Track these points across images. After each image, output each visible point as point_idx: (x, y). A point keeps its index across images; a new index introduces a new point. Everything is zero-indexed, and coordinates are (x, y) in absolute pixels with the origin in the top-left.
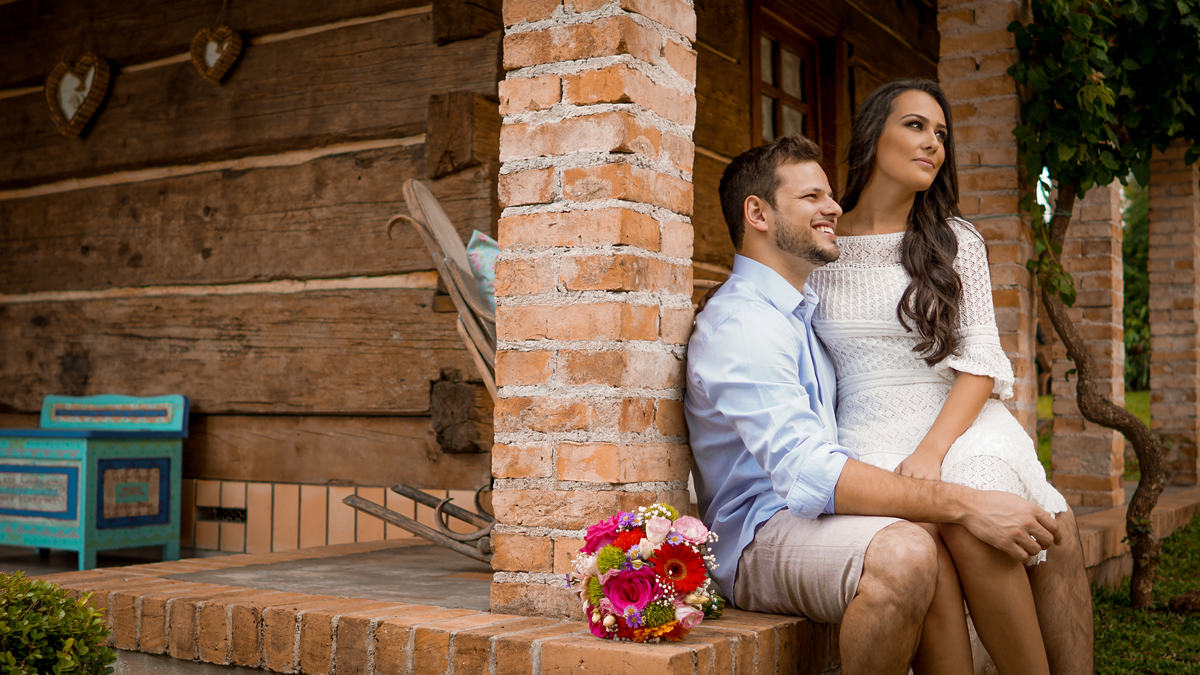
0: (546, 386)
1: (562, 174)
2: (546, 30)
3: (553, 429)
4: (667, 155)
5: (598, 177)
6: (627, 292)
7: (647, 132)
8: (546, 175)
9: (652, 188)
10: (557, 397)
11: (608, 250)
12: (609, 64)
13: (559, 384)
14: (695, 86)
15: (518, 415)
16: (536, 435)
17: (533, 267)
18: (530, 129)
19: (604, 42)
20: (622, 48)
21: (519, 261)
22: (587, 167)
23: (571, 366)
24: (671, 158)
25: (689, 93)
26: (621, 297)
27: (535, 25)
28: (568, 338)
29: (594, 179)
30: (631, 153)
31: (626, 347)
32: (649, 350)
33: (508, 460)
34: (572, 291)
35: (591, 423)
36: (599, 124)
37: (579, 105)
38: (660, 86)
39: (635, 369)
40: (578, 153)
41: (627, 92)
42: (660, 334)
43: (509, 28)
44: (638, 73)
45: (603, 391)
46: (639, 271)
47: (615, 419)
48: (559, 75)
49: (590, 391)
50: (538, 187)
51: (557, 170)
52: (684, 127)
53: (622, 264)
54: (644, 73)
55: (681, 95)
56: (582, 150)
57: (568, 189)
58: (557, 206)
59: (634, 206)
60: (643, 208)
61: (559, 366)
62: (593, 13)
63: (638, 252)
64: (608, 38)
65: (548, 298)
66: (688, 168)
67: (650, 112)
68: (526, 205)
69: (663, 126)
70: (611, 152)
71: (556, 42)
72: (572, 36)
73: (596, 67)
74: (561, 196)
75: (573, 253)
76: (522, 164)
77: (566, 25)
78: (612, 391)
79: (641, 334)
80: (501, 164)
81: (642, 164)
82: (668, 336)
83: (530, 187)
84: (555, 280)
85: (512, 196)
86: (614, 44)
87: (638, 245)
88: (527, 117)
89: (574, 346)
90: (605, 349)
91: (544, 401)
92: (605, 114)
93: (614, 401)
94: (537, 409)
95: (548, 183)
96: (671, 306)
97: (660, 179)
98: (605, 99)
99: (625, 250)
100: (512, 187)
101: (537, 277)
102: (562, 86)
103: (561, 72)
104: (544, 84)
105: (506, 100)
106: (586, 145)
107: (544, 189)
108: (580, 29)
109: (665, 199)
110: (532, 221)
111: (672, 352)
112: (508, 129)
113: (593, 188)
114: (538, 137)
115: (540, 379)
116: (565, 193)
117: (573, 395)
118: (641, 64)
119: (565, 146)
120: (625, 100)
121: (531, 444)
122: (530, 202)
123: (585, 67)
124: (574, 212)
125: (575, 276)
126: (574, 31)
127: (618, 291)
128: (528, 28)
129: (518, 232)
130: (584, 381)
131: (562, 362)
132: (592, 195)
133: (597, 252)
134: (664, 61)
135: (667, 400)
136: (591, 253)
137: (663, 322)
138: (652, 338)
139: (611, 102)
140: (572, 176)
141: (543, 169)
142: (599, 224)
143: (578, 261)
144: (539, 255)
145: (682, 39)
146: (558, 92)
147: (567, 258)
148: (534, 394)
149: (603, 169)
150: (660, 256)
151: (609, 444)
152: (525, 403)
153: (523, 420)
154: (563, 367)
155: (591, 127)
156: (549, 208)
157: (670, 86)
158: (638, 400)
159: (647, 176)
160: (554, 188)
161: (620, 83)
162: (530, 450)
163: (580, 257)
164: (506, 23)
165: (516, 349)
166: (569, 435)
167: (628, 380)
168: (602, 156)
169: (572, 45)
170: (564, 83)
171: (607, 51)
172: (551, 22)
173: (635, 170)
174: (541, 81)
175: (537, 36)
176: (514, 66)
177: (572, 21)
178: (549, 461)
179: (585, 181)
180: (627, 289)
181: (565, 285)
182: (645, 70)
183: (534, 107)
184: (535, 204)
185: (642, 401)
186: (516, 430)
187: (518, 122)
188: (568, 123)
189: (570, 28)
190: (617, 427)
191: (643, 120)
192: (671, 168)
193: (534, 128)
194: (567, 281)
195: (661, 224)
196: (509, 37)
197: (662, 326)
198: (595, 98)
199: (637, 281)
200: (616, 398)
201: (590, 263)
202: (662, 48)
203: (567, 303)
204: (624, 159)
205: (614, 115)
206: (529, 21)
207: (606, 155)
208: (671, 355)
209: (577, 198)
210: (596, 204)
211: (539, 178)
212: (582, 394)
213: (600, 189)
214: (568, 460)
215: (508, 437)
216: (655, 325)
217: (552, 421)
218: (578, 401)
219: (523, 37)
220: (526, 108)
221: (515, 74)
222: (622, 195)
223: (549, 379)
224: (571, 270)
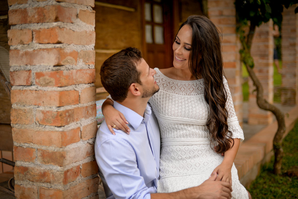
0: (34, 163)
1: (35, 74)
2: (25, 9)
3: (37, 181)
4: (81, 60)
5: (49, 76)
6: (64, 126)
7: (71, 54)
8: (28, 74)
9: (74, 78)
10: (38, 168)
11: (54, 109)
12: (51, 26)
13: (39, 163)
14: (94, 26)
15: (23, 174)
16: (31, 183)
17: (25, 113)
18: (21, 52)
19: (49, 16)
20: (57, 20)
21: (20, 110)
22: (44, 72)
23: (43, 156)
24: (84, 61)
25: (91, 30)
26: (61, 129)
27: (21, 6)
28: (41, 144)
29: (47, 77)
30: (62, 65)
31: (65, 150)
32: (77, 146)
33: (21, 192)
34: (41, 125)
35: (52, 181)
36: (48, 53)
37: (40, 44)
38: (77, 31)
39: (69, 157)
40: (40, 65)
41: (59, 39)
42: (81, 138)
43: (11, 6)
44: (65, 29)
45: (56, 168)
46: (69, 116)
47: (61, 180)
48: (32, 29)
49: (51, 167)
50: (25, 78)
51: (33, 72)
52: (90, 46)
53: (61, 115)
54: (68, 28)
55: (88, 32)
56: (42, 64)
57: (37, 80)
58: (33, 87)
59: (66, 88)
60: (70, 88)
61: (38, 155)
62: (44, 3)
63: (68, 108)
64: (51, 15)
65: (32, 126)
66: (93, 62)
67: (72, 45)
68: (21, 86)
69: (78, 48)
70: (54, 66)
71: (29, 14)
72: (36, 12)
73: (46, 27)
74: (35, 83)
75: (41, 108)
76: (18, 68)
77: (33, 7)
78: (59, 168)
79: (72, 141)
80: (10, 67)
81: (69, 69)
82: (85, 137)
83: (22, 78)
84: (35, 119)
85: (15, 81)
86: (53, 18)
87: (69, 104)
88: (19, 47)
89: (44, 148)
90: (56, 150)
91: (33, 169)
92: (51, 49)
93: (60, 172)
94: (31, 172)
95: (29, 77)
96: (86, 124)
97: (78, 73)
98: (50, 42)
99: (62, 109)
100: (15, 77)
101: (27, 117)
102: (33, 35)
103: (32, 28)
104: (26, 33)
105: (10, 39)
106: (44, 62)
107: (28, 80)
108: (39, 10)
109: (81, 80)
110: (24, 93)
111: (88, 143)
112: (12, 52)
113: (47, 82)
114: (24, 57)
115: (31, 160)
116: (36, 82)
117: (44, 168)
118: (66, 25)
119: (35, 61)
120: (59, 43)
121: (29, 186)
122: (22, 84)
123: (42, 27)
124: (40, 92)
125: (42, 119)
126: (37, 10)
127: (60, 127)
128: (18, 7)
129: (19, 97)
130: (48, 163)
131: (39, 154)
132: (47, 84)
133: (50, 109)
134: (78, 20)
135: (87, 163)
136: (48, 109)
137: (82, 132)
138: (77, 141)
139: (54, 44)
140: (39, 75)
141: (27, 71)
142: (50, 97)
143: (43, 112)
144: (27, 108)
145: (87, 7)
146: (31, 37)
147: (39, 110)
148: (29, 166)
149: (51, 73)
150: (80, 105)
151: (60, 190)
152: (25, 169)
153: (25, 176)
154: (40, 156)
155: (45, 54)
156: (31, 88)
157: (82, 30)
158: (72, 169)
159: (72, 73)
160: (32, 79)
161: (56, 35)
162: (29, 189)
163: (44, 111)
164: (9, 4)
165: (21, 146)
166: (44, 185)
167: (66, 162)
168: (50, 68)
169: (36, 17)
170: (34, 33)
171: (51, 21)
172: (27, 5)
173: (65, 72)
174: (24, 31)
175: (22, 11)
176: (13, 24)
177: (36, 6)
178: (37, 194)
179: (44, 78)
180: (64, 125)
181: (38, 122)
182: (69, 26)
183: (22, 43)
184: (25, 86)
185: (74, 169)
186: (23, 180)
187: (16, 49)
188: (36, 52)
189: (35, 9)
190: (62, 184)
191: (68, 49)
192: (84, 66)
193: (22, 52)
194: (39, 120)
195: (80, 92)
196: (11, 11)
197: (82, 134)
198: (46, 41)
199: (69, 120)
200: (61, 171)
201: (48, 114)
202: (77, 14)
203: (40, 130)
204: (60, 69)
205: (54, 50)
206: (19, 4)
207: (52, 67)
208: (87, 144)
209: (41, 85)
210: (49, 89)
211: (25, 74)
212: (48, 168)
213: (50, 82)
214: (44, 195)
215: (20, 182)
216: (78, 135)
217: (37, 178)
218: (46, 171)
219: (16, 11)
220: (19, 43)
221: (14, 27)
222: (60, 85)
223: (34, 160)
224: (40, 116)
